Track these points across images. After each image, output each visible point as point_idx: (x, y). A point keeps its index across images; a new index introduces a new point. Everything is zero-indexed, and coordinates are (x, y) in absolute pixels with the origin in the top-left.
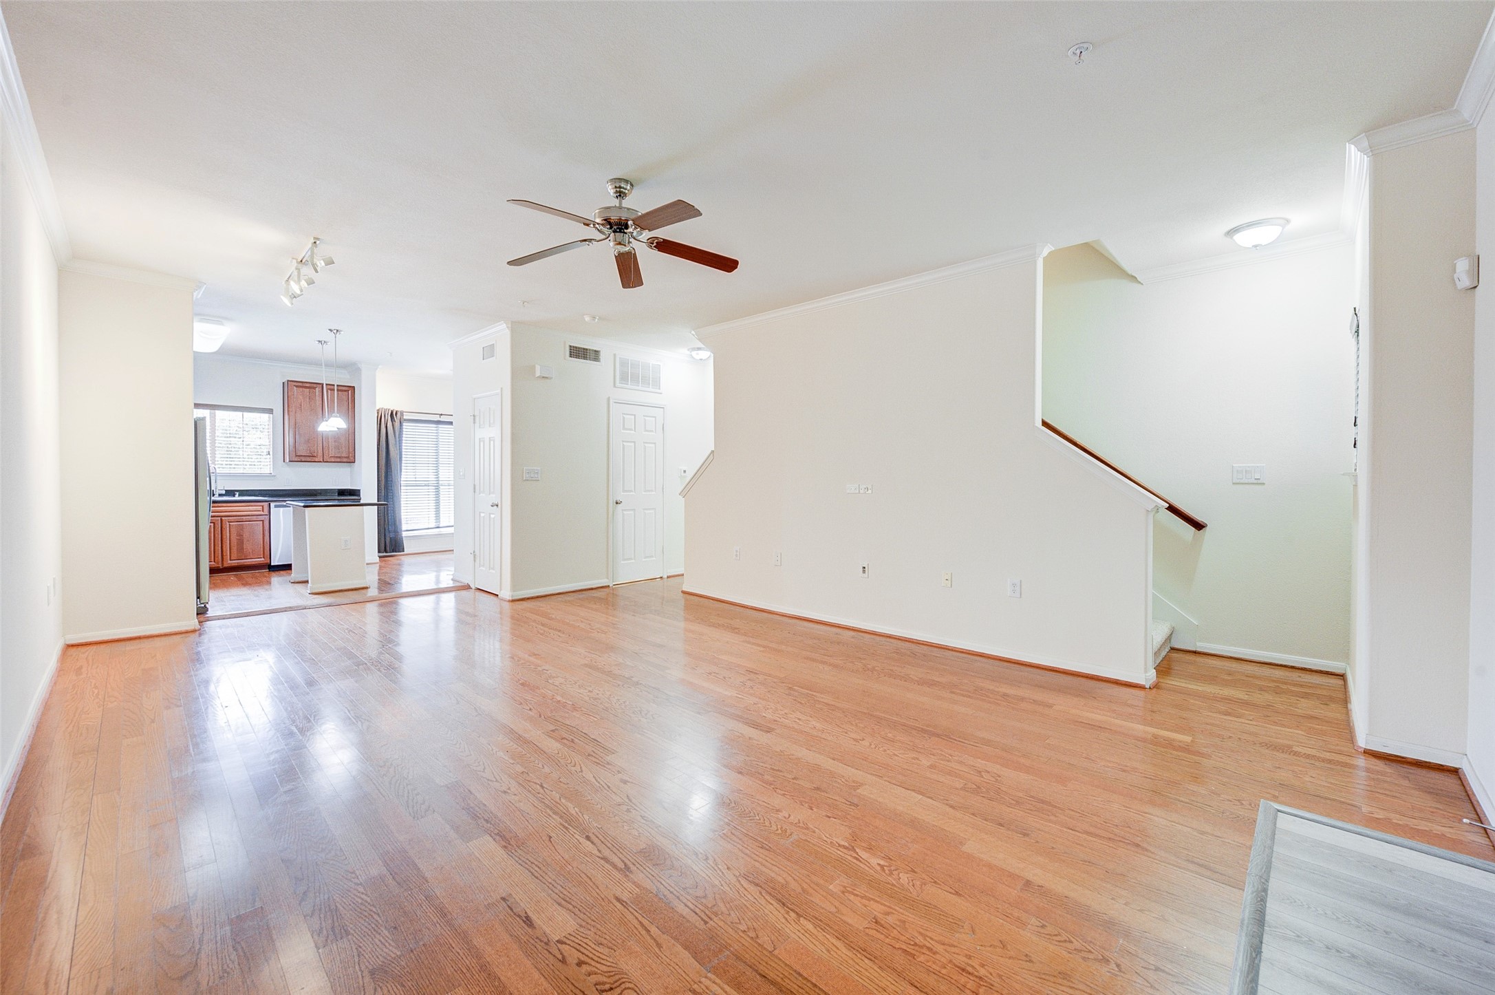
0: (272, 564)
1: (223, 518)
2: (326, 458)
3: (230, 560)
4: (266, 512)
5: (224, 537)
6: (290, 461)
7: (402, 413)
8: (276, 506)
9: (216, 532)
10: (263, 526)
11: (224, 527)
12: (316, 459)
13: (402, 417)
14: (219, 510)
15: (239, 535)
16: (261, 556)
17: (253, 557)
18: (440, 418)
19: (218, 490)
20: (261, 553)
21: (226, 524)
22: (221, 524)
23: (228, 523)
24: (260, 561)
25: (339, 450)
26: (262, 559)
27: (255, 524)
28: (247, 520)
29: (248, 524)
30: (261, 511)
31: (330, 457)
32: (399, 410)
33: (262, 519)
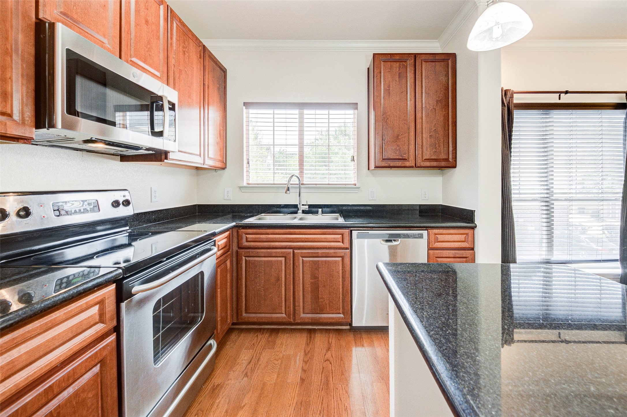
0: (354, 325)
1: (296, 251)
2: (420, 163)
3: (304, 313)
4: (347, 245)
5: (297, 279)
6: (376, 167)
7: (512, 93)
8: (358, 237)
9: (288, 271)
10: (342, 264)
11: (297, 264)
12: (407, 164)
13: (509, 102)
14: (291, 238)
15: (314, 277)
16: (339, 310)
17: (331, 312)
18: (560, 99)
19: (301, 205)
20: (341, 307)
21: (299, 260)
22: (293, 259)
23: (301, 258)
24: (339, 318)
25: (436, 149)
26: (342, 315)
27: (333, 261)
28: (324, 255)
29: (325, 261)
30: (341, 241)
31: (425, 159)
32: (508, 90)
33: (342, 255)
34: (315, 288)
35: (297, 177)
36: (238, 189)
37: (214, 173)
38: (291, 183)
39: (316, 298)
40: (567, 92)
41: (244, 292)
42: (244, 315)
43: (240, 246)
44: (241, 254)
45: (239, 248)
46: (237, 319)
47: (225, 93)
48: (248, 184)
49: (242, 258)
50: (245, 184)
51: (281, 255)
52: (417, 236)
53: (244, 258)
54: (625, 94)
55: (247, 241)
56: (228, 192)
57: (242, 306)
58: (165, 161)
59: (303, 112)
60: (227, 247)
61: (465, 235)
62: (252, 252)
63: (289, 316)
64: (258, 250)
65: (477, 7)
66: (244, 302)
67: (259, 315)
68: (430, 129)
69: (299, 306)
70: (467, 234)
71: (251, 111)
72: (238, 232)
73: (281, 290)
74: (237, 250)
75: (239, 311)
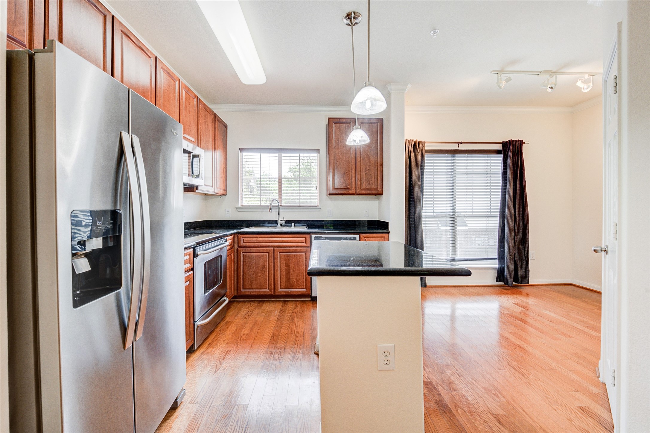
0: (312, 296)
1: (275, 249)
2: (359, 191)
3: (280, 289)
4: (308, 244)
5: (276, 266)
6: (330, 194)
7: (424, 144)
8: (316, 239)
9: (270, 262)
10: (305, 257)
11: (276, 257)
12: (351, 192)
13: (422, 150)
14: (272, 240)
15: (287, 265)
16: (303, 287)
17: (298, 288)
18: (459, 147)
19: (280, 220)
20: (304, 284)
21: (277, 254)
22: (274, 254)
23: (279, 253)
24: (303, 291)
25: (369, 182)
26: (305, 290)
27: (299, 254)
28: (294, 251)
29: (294, 255)
30: (305, 242)
31: (362, 189)
32: (421, 141)
33: (305, 251)
34: (288, 272)
35: (277, 201)
36: (235, 209)
37: (219, 198)
38: (272, 205)
39: (288, 278)
40: (461, 143)
41: (242, 275)
42: (242, 290)
43: (239, 246)
44: (240, 250)
45: (239, 247)
46: (238, 293)
47: (226, 142)
48: (242, 205)
49: (240, 254)
50: (240, 206)
51: (266, 251)
52: (353, 238)
53: (242, 253)
54: (501, 144)
55: (244, 243)
56: (228, 211)
57: (240, 285)
58: (196, 191)
59: (282, 155)
60: (232, 246)
61: (383, 238)
62: (247, 249)
63: (271, 291)
64: (251, 248)
65: (390, 94)
66: (242, 282)
67: (251, 290)
68: (366, 169)
69: (277, 284)
70: (384, 237)
71: (244, 154)
72: (238, 236)
73: (266, 274)
74: (237, 248)
75: (239, 288)
